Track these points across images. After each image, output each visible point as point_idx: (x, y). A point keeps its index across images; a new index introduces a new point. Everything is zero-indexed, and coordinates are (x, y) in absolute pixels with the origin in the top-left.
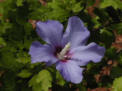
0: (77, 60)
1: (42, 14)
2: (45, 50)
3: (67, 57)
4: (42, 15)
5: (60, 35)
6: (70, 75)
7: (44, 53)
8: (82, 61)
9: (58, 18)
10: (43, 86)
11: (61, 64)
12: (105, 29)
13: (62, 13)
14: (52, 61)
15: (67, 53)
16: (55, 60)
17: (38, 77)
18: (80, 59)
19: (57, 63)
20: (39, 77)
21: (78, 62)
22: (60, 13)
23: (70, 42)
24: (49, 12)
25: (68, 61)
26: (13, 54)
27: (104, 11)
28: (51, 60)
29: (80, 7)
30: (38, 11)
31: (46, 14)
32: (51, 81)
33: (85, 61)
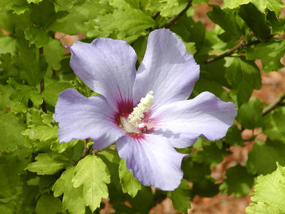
0: (168, 134)
1: (87, 21)
2: (91, 111)
3: (146, 127)
4: (86, 23)
5: (129, 73)
6: (152, 171)
7: (90, 118)
8: (181, 135)
9: (125, 31)
10: (88, 194)
11: (131, 144)
12: (237, 57)
13: (135, 18)
14: (110, 136)
15: (146, 116)
16: (115, 134)
17: (75, 173)
18: (175, 131)
19: (122, 140)
20: (78, 173)
21: (172, 139)
22: (130, 18)
23: (151, 92)
24: (103, 15)
25: (146, 135)
26: (17, 118)
27: (235, 14)
28: (108, 135)
29: (177, 4)
30: (77, 13)
31: (97, 21)
32: (107, 184)
33: (187, 136)
